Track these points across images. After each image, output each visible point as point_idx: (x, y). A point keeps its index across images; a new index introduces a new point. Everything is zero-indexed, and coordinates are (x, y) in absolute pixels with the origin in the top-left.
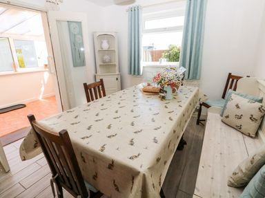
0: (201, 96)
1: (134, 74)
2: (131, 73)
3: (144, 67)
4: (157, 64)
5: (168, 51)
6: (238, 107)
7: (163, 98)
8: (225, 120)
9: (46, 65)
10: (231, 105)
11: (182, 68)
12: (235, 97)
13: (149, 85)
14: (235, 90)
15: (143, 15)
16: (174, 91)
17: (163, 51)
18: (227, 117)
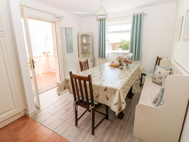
0: (141, 69)
1: (102, 57)
2: (100, 57)
3: (108, 54)
4: (116, 51)
5: (120, 43)
6: (160, 73)
7: (122, 68)
8: (154, 80)
9: (44, 53)
10: (157, 72)
11: (131, 53)
12: (159, 69)
13: (113, 63)
14: (158, 65)
15: (107, 24)
16: (127, 65)
17: (117, 43)
18: (155, 79)
